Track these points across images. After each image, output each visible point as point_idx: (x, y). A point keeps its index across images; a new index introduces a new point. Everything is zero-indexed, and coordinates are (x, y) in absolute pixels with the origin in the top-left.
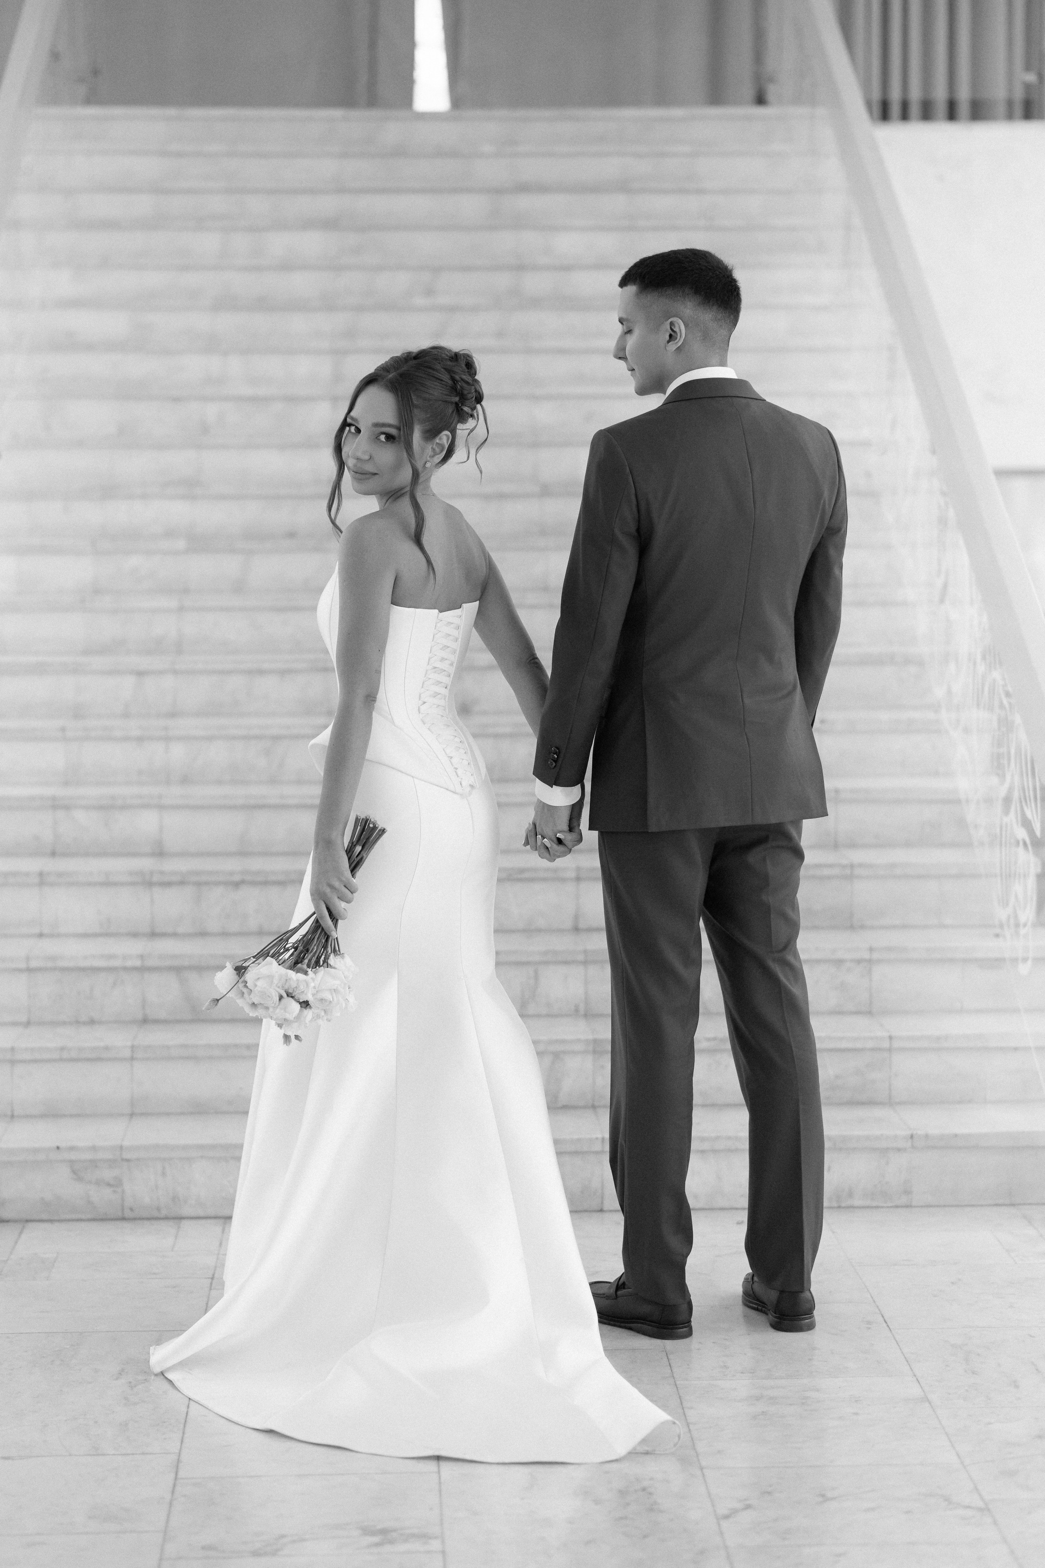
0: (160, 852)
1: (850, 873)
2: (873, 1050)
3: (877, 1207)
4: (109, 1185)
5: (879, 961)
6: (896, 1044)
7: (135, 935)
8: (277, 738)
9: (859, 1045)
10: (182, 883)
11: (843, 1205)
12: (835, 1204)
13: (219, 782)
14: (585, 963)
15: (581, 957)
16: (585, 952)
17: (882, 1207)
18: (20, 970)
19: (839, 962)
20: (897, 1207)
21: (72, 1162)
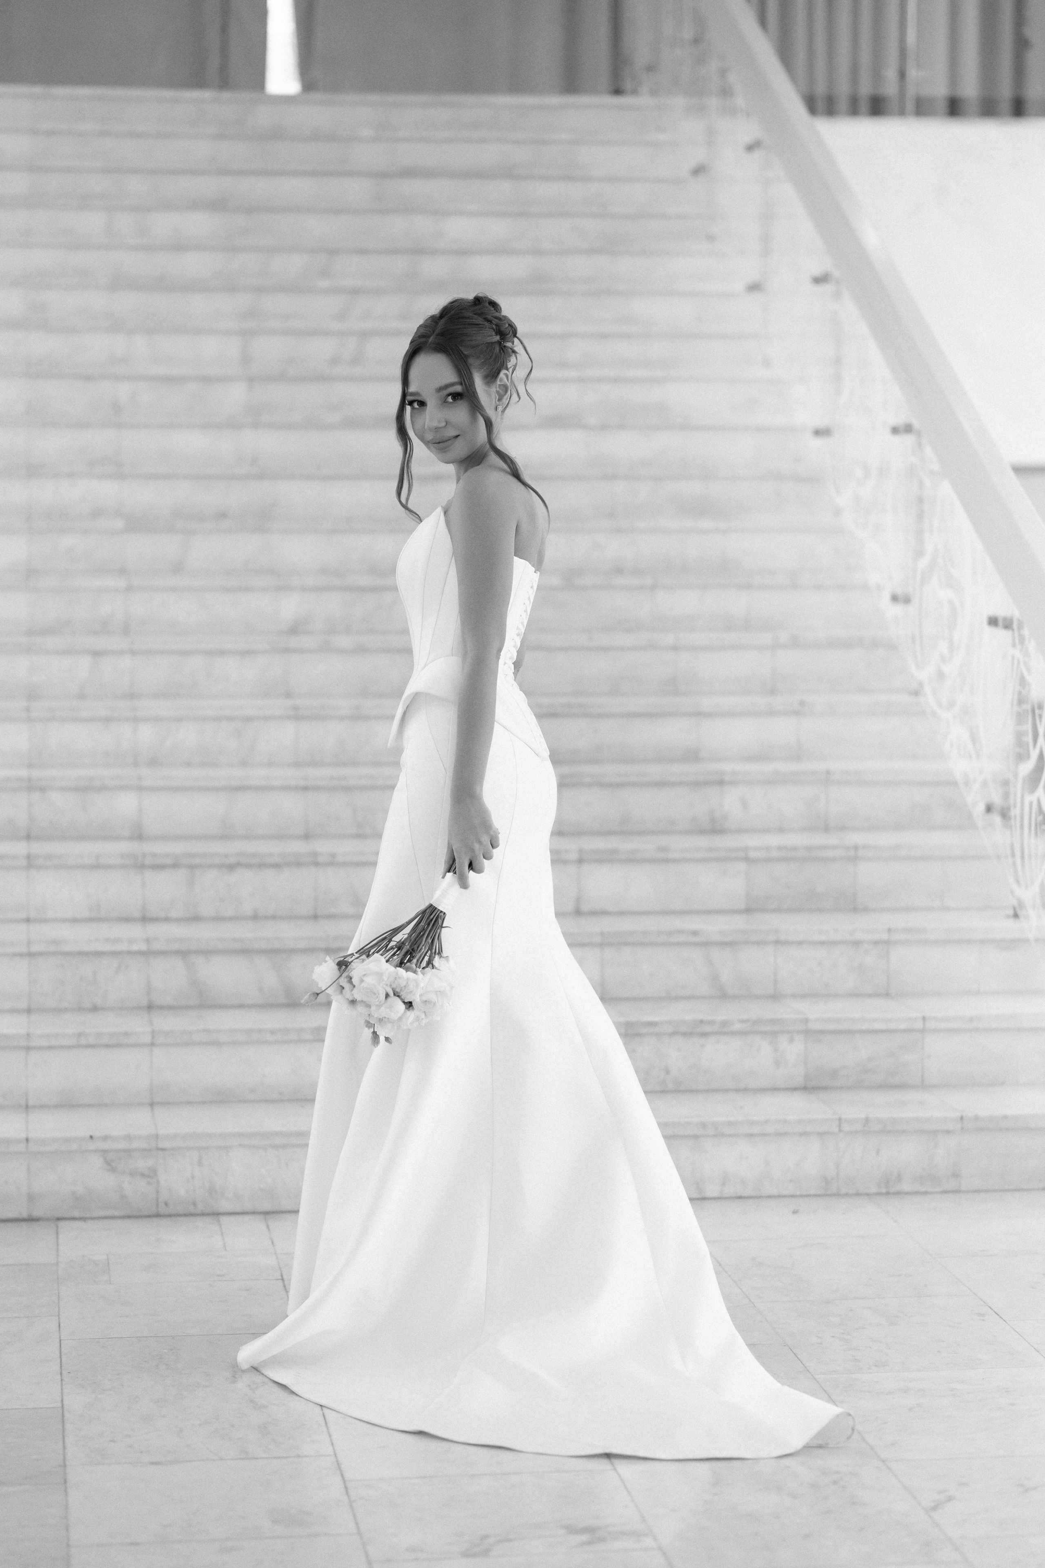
0: (138, 835)
1: (854, 855)
2: (905, 1031)
3: (926, 1193)
4: (143, 1175)
5: (896, 943)
6: (930, 1025)
7: (127, 920)
8: (248, 719)
9: (892, 1026)
10: (175, 866)
11: (892, 1190)
12: (884, 1191)
13: (189, 764)
14: (601, 945)
15: (598, 940)
16: (602, 934)
17: (931, 1193)
18: (21, 955)
19: (857, 943)
20: (946, 1192)
21: (105, 1151)
